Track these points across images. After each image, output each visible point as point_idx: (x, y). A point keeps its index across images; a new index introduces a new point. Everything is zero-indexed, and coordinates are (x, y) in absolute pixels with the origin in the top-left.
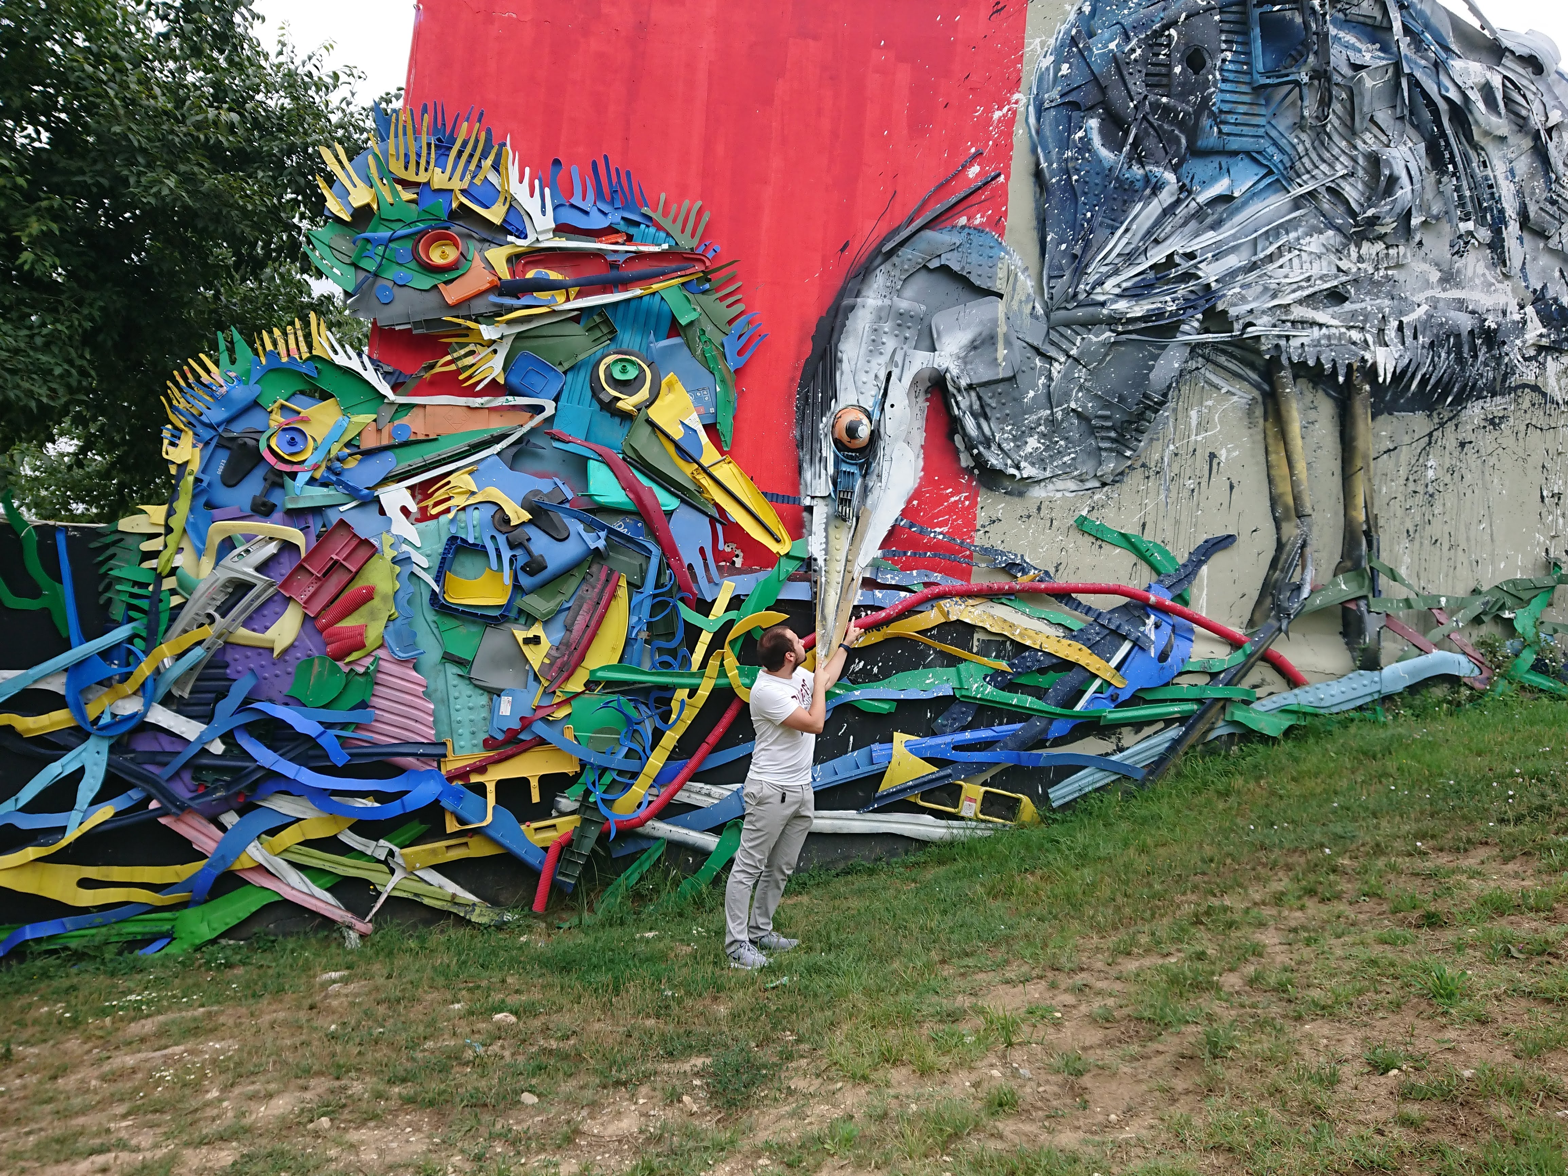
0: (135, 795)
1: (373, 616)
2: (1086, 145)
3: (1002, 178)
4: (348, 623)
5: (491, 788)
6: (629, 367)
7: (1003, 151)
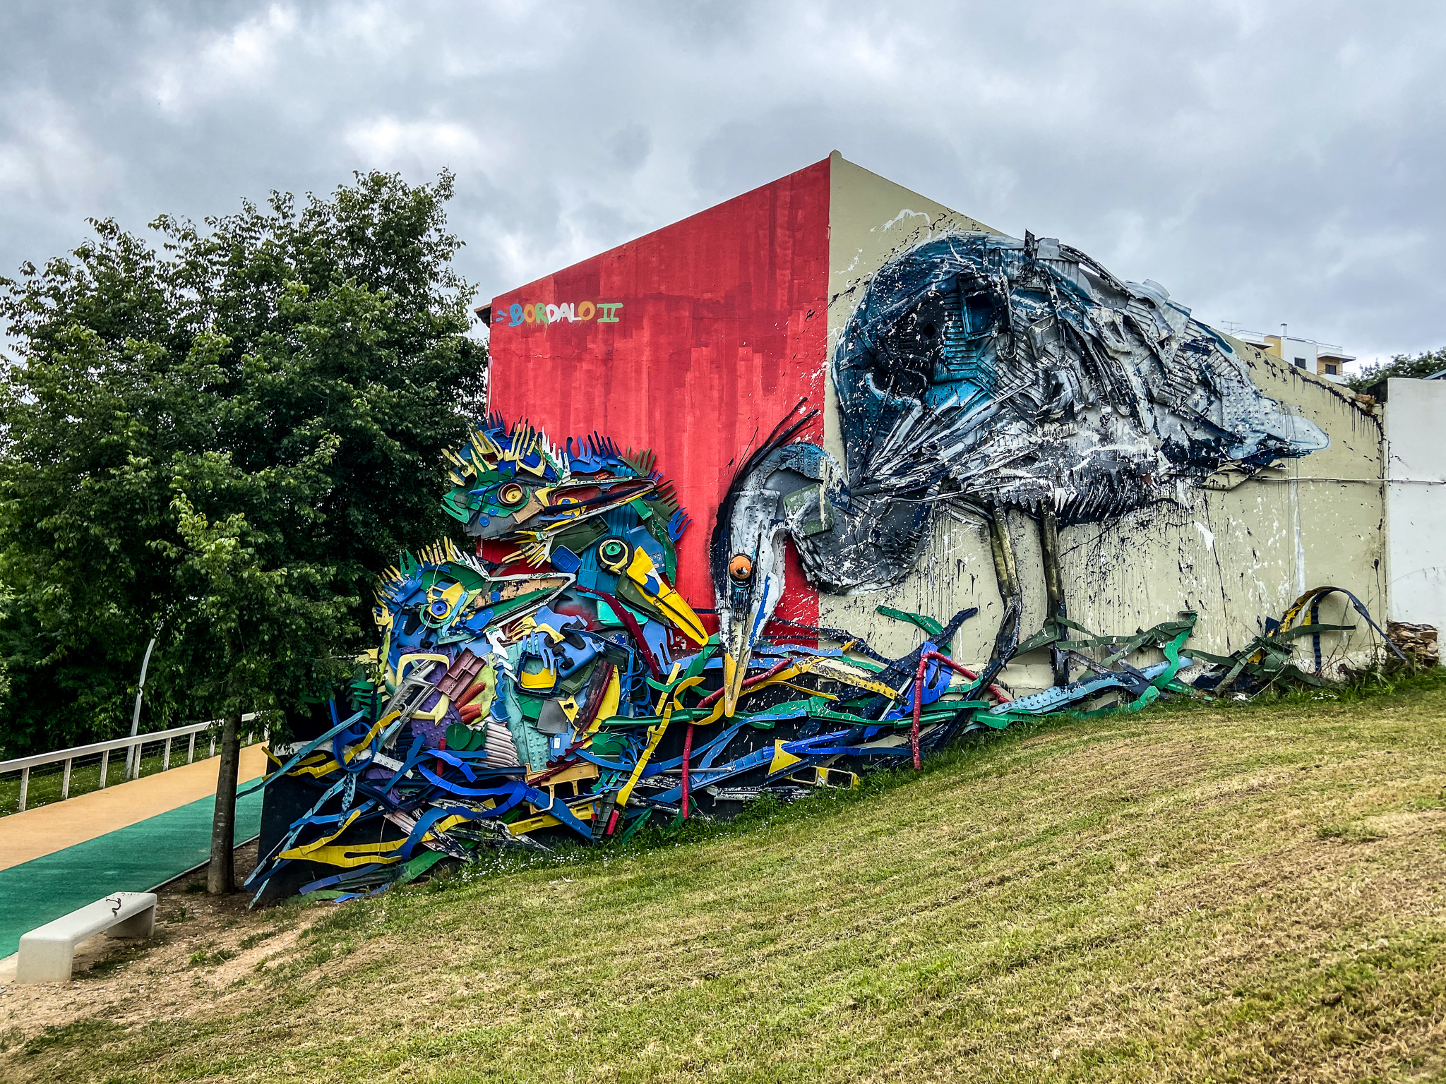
0: (371, 803)
1: (485, 699)
2: (866, 389)
3: (819, 412)
4: (472, 703)
5: (552, 788)
6: (615, 547)
7: (820, 396)
